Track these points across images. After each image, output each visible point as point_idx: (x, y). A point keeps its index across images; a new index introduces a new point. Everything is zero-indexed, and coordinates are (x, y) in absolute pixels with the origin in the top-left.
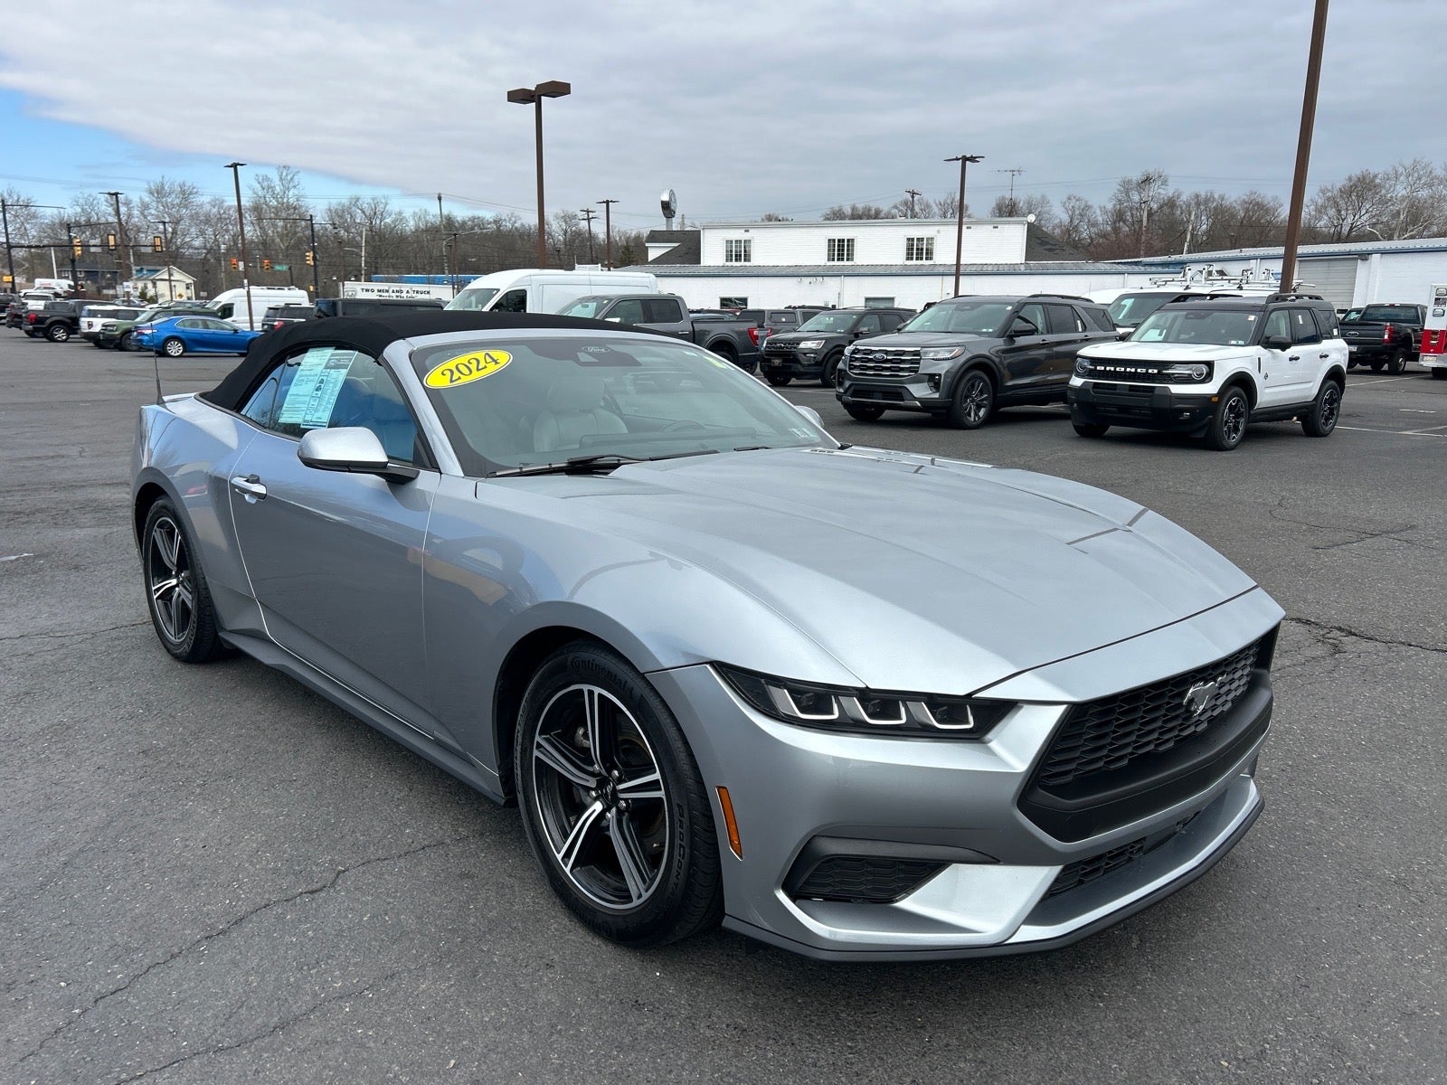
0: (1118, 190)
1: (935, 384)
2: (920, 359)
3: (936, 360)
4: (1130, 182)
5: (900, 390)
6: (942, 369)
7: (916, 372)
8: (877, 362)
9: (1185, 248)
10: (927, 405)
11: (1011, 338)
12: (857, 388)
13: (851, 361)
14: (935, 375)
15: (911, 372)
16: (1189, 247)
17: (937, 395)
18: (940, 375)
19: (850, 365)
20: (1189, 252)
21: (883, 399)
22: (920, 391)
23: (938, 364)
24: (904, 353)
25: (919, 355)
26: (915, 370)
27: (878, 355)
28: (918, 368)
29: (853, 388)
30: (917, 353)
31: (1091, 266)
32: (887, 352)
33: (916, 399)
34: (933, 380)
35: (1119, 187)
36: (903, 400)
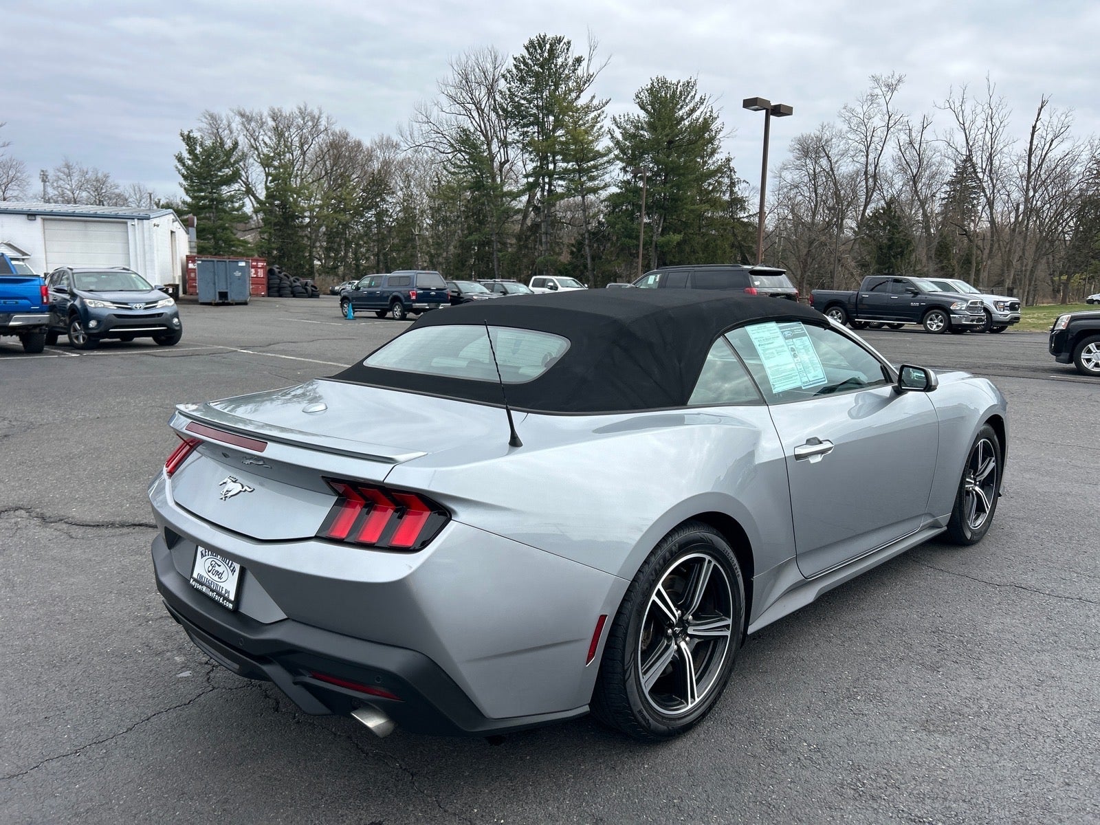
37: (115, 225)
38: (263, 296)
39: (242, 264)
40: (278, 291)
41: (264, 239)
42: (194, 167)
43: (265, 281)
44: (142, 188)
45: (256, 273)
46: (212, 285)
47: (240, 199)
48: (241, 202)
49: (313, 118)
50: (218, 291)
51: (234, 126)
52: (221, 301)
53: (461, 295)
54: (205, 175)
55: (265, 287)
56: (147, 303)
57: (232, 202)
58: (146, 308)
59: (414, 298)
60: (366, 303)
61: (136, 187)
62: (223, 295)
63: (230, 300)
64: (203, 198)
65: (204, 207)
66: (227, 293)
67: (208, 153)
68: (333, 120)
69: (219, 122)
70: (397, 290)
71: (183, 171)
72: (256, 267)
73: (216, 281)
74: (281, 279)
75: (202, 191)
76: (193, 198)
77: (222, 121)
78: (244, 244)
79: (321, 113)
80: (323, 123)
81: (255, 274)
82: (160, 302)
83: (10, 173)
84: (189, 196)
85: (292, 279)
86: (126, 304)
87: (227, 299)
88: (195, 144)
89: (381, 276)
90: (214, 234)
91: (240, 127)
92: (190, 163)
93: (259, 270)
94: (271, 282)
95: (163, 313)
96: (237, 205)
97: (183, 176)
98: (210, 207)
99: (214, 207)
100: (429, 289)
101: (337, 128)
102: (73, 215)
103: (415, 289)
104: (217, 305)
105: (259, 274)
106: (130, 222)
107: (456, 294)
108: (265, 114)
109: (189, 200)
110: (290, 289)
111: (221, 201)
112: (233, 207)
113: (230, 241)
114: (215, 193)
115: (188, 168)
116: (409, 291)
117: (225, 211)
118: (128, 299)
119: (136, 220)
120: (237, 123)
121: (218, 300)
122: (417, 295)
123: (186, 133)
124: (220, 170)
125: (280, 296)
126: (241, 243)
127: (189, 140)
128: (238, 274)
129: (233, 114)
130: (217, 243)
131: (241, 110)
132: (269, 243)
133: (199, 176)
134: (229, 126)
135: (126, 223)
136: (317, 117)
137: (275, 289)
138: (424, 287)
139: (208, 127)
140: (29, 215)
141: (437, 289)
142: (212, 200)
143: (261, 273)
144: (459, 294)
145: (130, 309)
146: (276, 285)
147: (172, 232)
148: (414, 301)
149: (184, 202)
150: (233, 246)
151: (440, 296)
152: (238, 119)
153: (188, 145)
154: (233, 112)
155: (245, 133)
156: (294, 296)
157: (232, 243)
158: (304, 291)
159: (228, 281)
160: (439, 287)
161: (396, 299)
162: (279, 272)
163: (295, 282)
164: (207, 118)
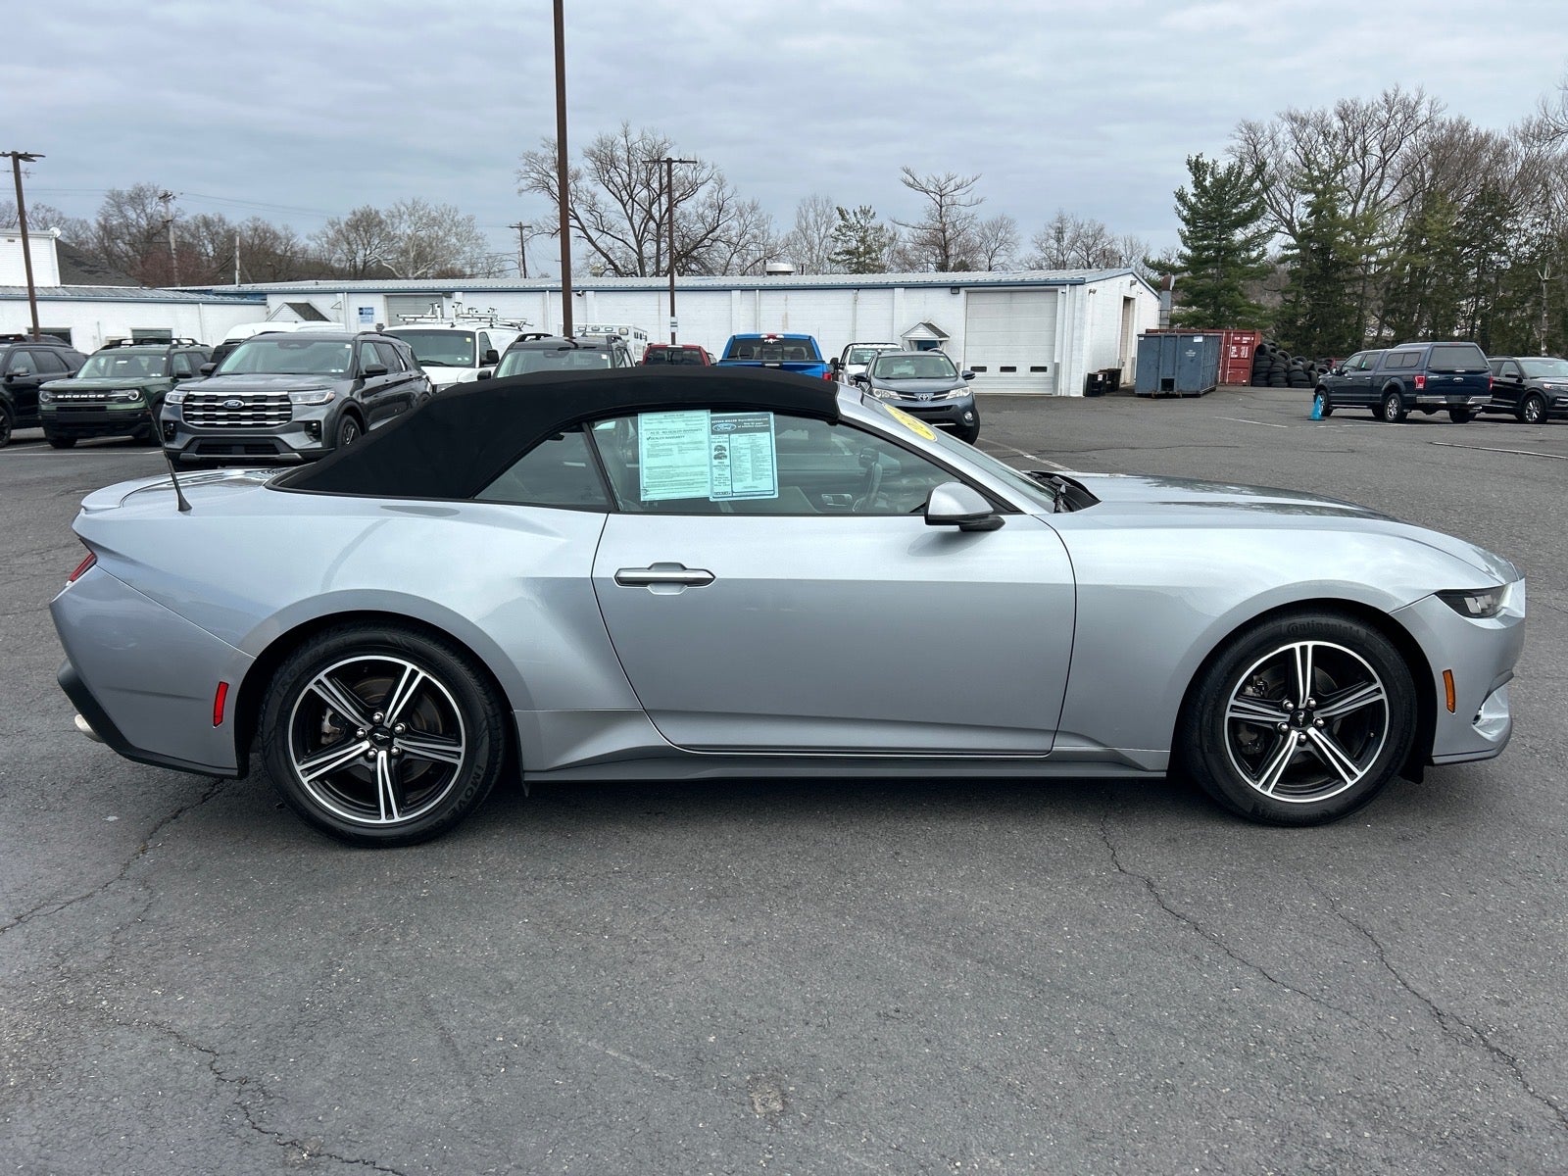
0: (107, 203)
1: (314, 432)
2: (291, 405)
3: (310, 405)
4: (120, 194)
5: (270, 442)
6: (320, 415)
7: (289, 419)
8: (230, 410)
9: (237, 277)
10: (308, 456)
11: (361, 379)
12: (203, 442)
13: (185, 410)
14: (311, 422)
15: (281, 420)
16: (241, 275)
17: (319, 445)
18: (318, 422)
19: (185, 415)
20: (244, 281)
21: (247, 453)
22: (298, 441)
23: (312, 411)
24: (266, 399)
25: (288, 400)
26: (288, 418)
27: (231, 402)
28: (290, 414)
29: (197, 443)
30: (286, 398)
31: (147, 293)
32: (241, 398)
33: (294, 450)
34: (309, 427)
35: (107, 199)
36: (278, 453)
37: (1042, 294)
38: (1244, 385)
39: (1199, 340)
40: (1267, 378)
41: (1289, 301)
42: (1199, 205)
43: (1249, 364)
44: (1134, 241)
45: (1239, 351)
46: (1154, 369)
47: (1259, 245)
48: (1261, 249)
49: (1405, 105)
50: (1161, 377)
51: (1280, 136)
52: (1164, 392)
53: (1524, 382)
54: (1213, 215)
55: (1249, 372)
56: (936, 394)
57: (1248, 250)
58: (933, 400)
59: (1421, 386)
60: (1350, 395)
61: (1128, 241)
62: (1168, 384)
63: (1175, 391)
64: (1206, 248)
65: (1207, 261)
66: (1173, 380)
67: (1220, 184)
68: (1442, 104)
69: (1259, 134)
70: (1398, 376)
71: (1185, 213)
72: (1239, 344)
73: (1161, 364)
74: (1273, 360)
75: (1204, 238)
76: (1194, 249)
77: (1263, 132)
78: (1257, 311)
79: (1420, 97)
80: (1423, 113)
81: (1236, 353)
82: (952, 392)
83: (999, 235)
84: (1188, 246)
85: (1291, 359)
86: (912, 394)
87: (1172, 389)
88: (1205, 172)
89: (1378, 353)
90: (1216, 298)
91: (1289, 137)
92: (1194, 200)
93: (1243, 348)
94: (1258, 364)
95: (951, 406)
96: (1254, 254)
97: (1184, 219)
98: (1215, 260)
99: (1220, 259)
100: (1453, 372)
101: (1448, 116)
102: (999, 284)
103: (1425, 372)
104: (1159, 397)
105: (1242, 354)
106: (1061, 289)
107: (1514, 380)
108: (1330, 112)
109: (1188, 252)
110: (1285, 374)
111: (1232, 250)
112: (1249, 257)
113: (1236, 307)
114: (1224, 239)
115: (1191, 208)
116: (1414, 376)
117: (1234, 264)
118: (913, 389)
119: (1068, 286)
120: (1284, 135)
121: (1160, 391)
122: (1427, 382)
123: (1194, 159)
124: (1235, 205)
125: (1269, 385)
126: (1251, 309)
127: (1197, 168)
128: (1191, 353)
129: (1280, 120)
130: (1217, 310)
131: (1292, 112)
132: (1294, 307)
133: (1207, 217)
134: (1272, 139)
135: (1056, 291)
136: (1413, 103)
137: (1264, 375)
138: (1443, 369)
139: (1243, 144)
140: (952, 288)
141: (1467, 372)
142: (1218, 250)
143: (1245, 352)
144: (1520, 380)
145: (916, 400)
146: (1264, 370)
147: (1127, 301)
148: (1420, 392)
149: (1181, 256)
150: (1240, 313)
151: (1474, 383)
152: (1287, 126)
153: (1195, 175)
154: (1280, 116)
155: (1294, 147)
156: (1290, 386)
157: (1238, 309)
158: (1306, 377)
159: (1177, 364)
160: (1470, 369)
161: (1393, 389)
162: (1274, 351)
163: (1294, 363)
164: (1242, 132)
